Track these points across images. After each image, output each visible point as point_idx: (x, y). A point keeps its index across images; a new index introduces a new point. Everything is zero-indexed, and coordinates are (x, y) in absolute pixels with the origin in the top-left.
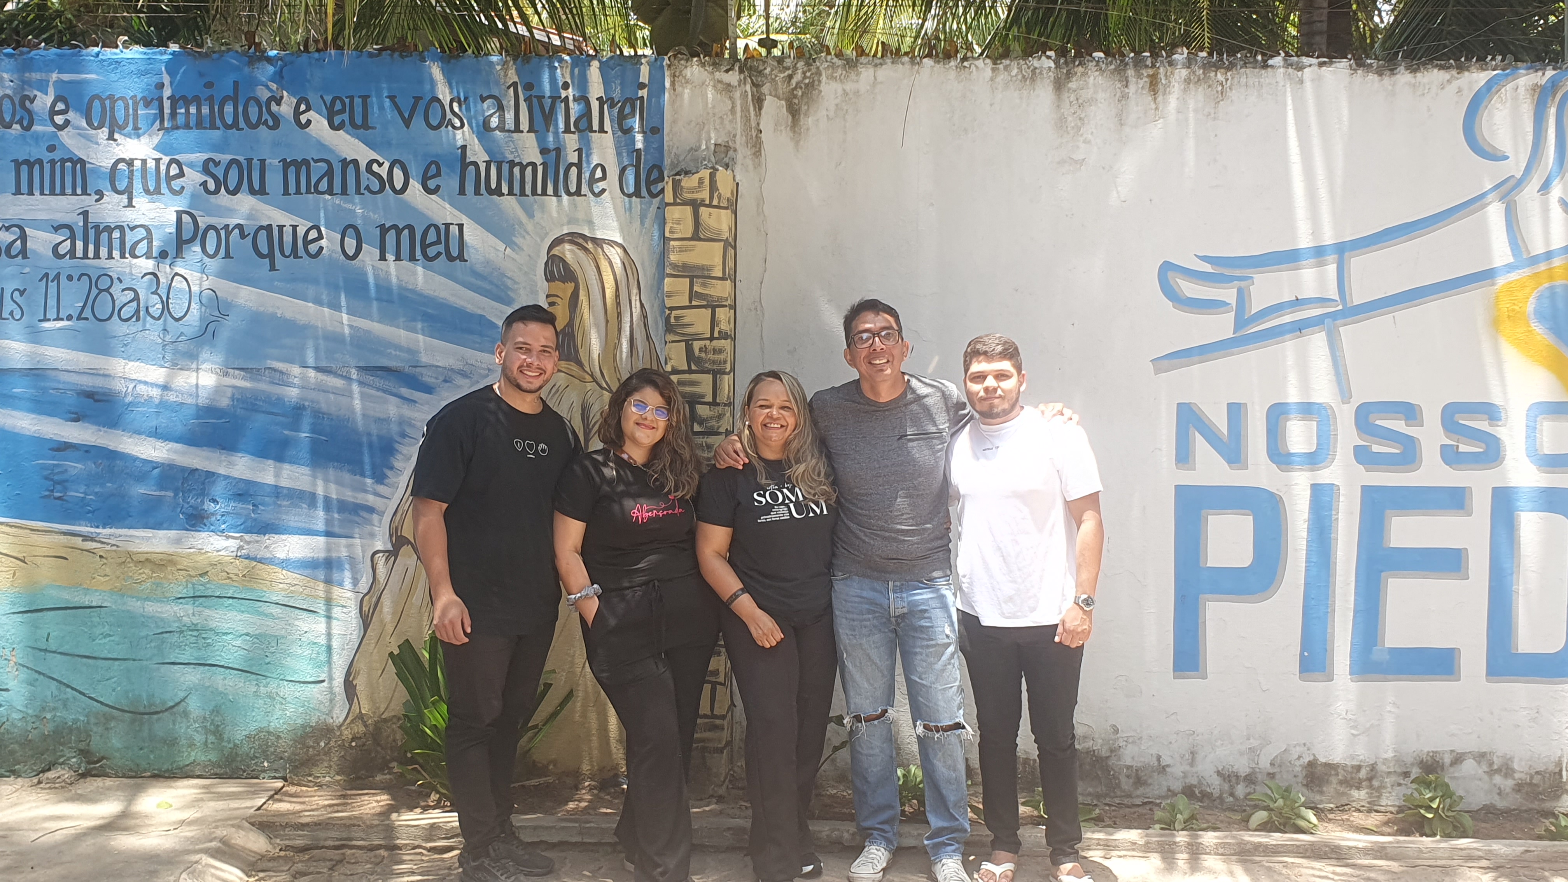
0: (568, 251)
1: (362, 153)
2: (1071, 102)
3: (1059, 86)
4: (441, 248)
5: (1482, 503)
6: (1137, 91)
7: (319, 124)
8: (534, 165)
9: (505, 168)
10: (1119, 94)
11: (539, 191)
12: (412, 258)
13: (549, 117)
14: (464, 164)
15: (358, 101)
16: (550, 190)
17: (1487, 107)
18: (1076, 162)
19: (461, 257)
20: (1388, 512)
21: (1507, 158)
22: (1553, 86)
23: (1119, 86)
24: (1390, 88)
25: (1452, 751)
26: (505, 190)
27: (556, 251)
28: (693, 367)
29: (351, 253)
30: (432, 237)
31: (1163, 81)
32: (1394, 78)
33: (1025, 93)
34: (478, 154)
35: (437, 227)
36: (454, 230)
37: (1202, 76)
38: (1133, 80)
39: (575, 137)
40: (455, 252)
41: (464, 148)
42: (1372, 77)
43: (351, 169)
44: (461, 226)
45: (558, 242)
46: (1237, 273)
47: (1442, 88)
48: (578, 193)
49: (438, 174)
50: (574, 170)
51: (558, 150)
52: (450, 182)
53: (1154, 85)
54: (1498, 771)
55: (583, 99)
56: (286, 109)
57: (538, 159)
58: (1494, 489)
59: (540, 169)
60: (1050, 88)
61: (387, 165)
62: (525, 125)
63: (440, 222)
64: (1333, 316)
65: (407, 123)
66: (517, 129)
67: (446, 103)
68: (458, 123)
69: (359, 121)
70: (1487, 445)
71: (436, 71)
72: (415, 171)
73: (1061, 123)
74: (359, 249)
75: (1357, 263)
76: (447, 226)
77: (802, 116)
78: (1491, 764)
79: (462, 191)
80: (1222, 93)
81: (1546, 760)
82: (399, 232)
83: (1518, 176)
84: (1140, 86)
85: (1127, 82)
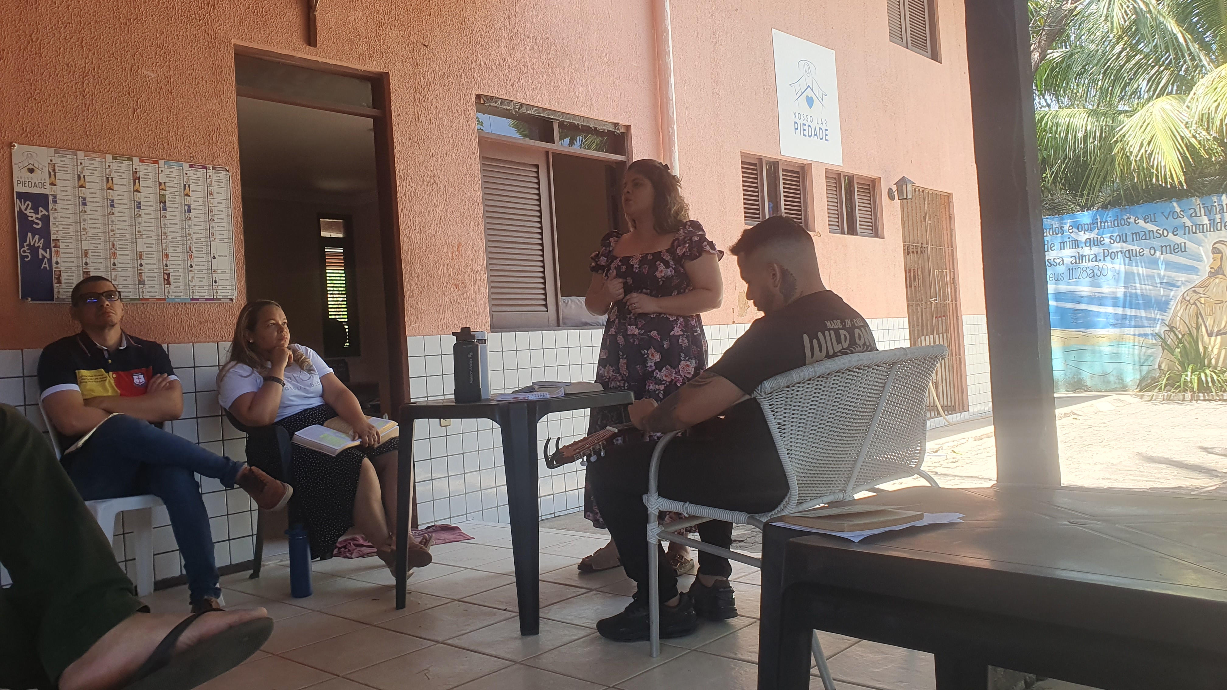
0: (1219, 246)
1: (1155, 228)
4: (1179, 249)
7: (1141, 222)
8: (1206, 224)
9: (1198, 226)
11: (1208, 230)
12: (1171, 253)
13: (1210, 212)
14: (1185, 227)
15: (1152, 216)
16: (1212, 230)
19: (1185, 251)
26: (1198, 231)
27: (1216, 246)
29: (1152, 254)
30: (1176, 247)
34: (1189, 223)
35: (1178, 244)
36: (1183, 244)
39: (1219, 215)
40: (1183, 250)
41: (1185, 223)
43: (1151, 233)
44: (1185, 243)
45: (1215, 244)
48: (1221, 230)
49: (1177, 231)
50: (1219, 224)
51: (1214, 219)
52: (1181, 232)
55: (1221, 205)
56: (1132, 220)
57: (1208, 222)
59: (1208, 225)
61: (1162, 230)
62: (1203, 214)
63: (1178, 243)
65: (1167, 219)
66: (1201, 216)
67: (1178, 212)
68: (1182, 216)
69: (1153, 220)
71: (1175, 204)
72: (1171, 230)
74: (1155, 253)
76: (1181, 243)
79: (1185, 234)
82: (1166, 246)
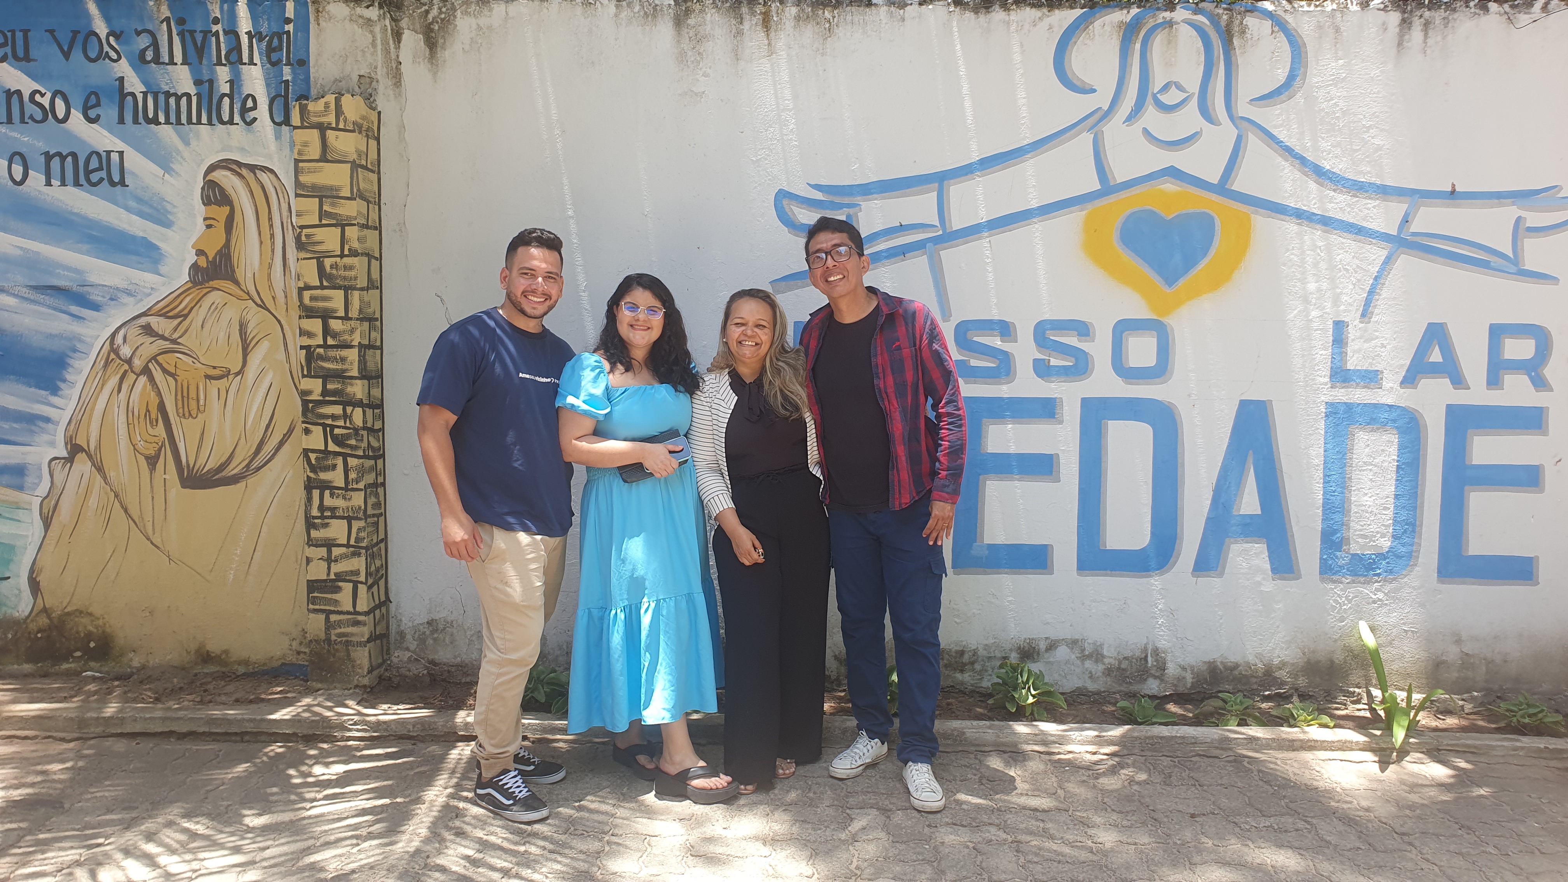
0: (223, 177)
1: (25, 84)
2: (690, 38)
3: (679, 22)
4: (103, 174)
5: (1071, 413)
6: (750, 28)
8: (188, 95)
9: (161, 98)
10: (734, 31)
11: (194, 120)
12: (77, 184)
13: (201, 51)
14: (122, 94)
15: (19, 35)
16: (204, 119)
17: (1076, 43)
18: (696, 94)
19: (122, 183)
20: (984, 420)
21: (1094, 91)
22: (1137, 23)
23: (734, 22)
24: (986, 25)
25: (1047, 638)
26: (162, 119)
27: (212, 176)
28: (325, 283)
29: (18, 178)
30: (94, 163)
31: (775, 19)
32: (989, 16)
33: (647, 28)
34: (135, 85)
35: (98, 154)
36: (115, 157)
37: (810, 14)
38: (747, 17)
39: (226, 69)
40: (116, 178)
41: (121, 79)
42: (969, 15)
43: (15, 99)
44: (121, 153)
45: (212, 168)
46: (846, 200)
47: (1035, 25)
48: (231, 122)
49: (98, 104)
50: (226, 100)
51: (211, 82)
52: (109, 112)
53: (766, 22)
54: (1090, 656)
55: (231, 32)
57: (192, 90)
58: (1082, 399)
59: (194, 100)
60: (670, 24)
61: (49, 95)
62: (178, 57)
63: (101, 149)
64: (936, 240)
65: (67, 55)
66: (172, 62)
67: (103, 36)
68: (114, 55)
69: (20, 53)
70: (1077, 359)
71: (92, 7)
72: (77, 100)
73: (681, 57)
74: (25, 175)
75: (956, 191)
76: (108, 153)
77: (439, 49)
78: (1083, 650)
79: (121, 121)
80: (829, 30)
81: (1133, 646)
82: (63, 158)
83: (1106, 108)
84: (754, 23)
85: (742, 19)
